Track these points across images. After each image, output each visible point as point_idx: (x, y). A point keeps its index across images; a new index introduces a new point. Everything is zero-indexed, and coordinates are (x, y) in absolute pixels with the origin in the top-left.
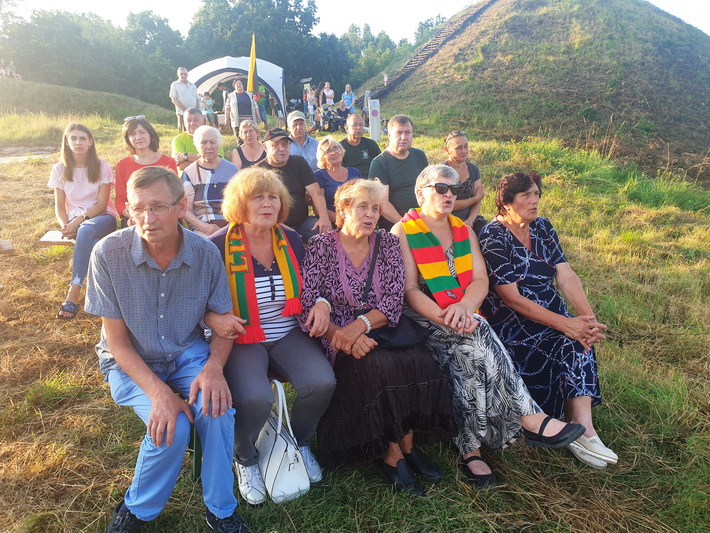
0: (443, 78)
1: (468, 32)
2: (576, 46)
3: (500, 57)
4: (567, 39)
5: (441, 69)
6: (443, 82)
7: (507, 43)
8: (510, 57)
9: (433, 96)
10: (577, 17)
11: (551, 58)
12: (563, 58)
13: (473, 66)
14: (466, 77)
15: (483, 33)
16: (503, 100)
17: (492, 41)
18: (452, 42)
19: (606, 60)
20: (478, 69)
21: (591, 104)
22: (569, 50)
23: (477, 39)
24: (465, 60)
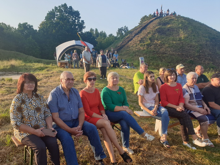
0: (136, 48)
1: (143, 32)
2: (183, 38)
3: (156, 41)
4: (179, 36)
5: (135, 45)
6: (136, 50)
7: (158, 37)
8: (160, 41)
9: (134, 54)
10: (181, 29)
11: (174, 42)
12: (178, 42)
13: (147, 45)
14: (145, 48)
15: (149, 33)
16: (160, 57)
17: (152, 36)
18: (137, 36)
19: (194, 43)
20: (148, 45)
21: (191, 58)
22: (180, 39)
23: (147, 35)
24: (144, 42)
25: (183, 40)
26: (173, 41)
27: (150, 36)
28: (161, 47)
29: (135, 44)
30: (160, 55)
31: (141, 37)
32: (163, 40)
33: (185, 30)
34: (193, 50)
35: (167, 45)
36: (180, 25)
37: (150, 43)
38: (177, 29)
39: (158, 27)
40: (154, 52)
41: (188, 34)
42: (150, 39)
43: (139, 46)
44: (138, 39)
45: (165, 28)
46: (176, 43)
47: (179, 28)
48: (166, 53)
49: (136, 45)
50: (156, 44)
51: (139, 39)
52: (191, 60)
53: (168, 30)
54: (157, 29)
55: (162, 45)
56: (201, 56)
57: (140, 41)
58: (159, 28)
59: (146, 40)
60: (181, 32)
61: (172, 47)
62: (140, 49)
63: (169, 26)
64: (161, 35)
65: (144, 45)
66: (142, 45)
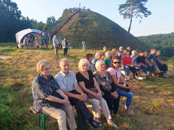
1: (69, 22)
4: (93, 25)
18: (66, 24)
19: (103, 30)
23: (73, 24)
25: (97, 28)
27: (75, 25)
28: (83, 33)
32: (84, 28)
35: (87, 32)
37: (76, 30)
40: (79, 36)
41: (99, 24)
42: (75, 27)
44: (67, 27)
45: (84, 20)
46: (92, 30)
47: (93, 19)
50: (80, 31)
52: (103, 42)
54: (79, 20)
57: (69, 29)
64: (82, 24)
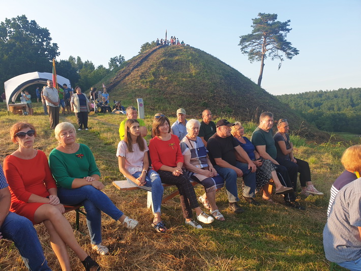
0: (136, 86)
1: (144, 65)
2: (194, 74)
3: (161, 77)
4: (189, 71)
5: (134, 82)
6: (136, 88)
7: (164, 72)
8: (166, 78)
9: (133, 95)
10: (192, 62)
11: (184, 79)
12: (189, 79)
13: (150, 81)
14: (148, 87)
15: (152, 66)
16: (167, 98)
17: (156, 70)
18: (137, 69)
19: (207, 81)
20: (152, 83)
21: (205, 100)
22: (191, 76)
23: (149, 69)
24: (146, 79)
25: (195, 76)
26: (182, 78)
27: (153, 70)
28: (168, 86)
29: (134, 80)
30: (168, 96)
31: (142, 71)
32: (170, 76)
33: (196, 64)
34: (206, 90)
35: (176, 83)
36: (190, 58)
37: (154, 80)
38: (186, 62)
39: (164, 58)
40: (160, 91)
41: (200, 69)
42: (154, 74)
43: (140, 83)
44: (137, 73)
45: (172, 61)
46: (186, 81)
47: (189, 60)
48: (174, 94)
49: (136, 82)
50: (162, 81)
51: (140, 73)
52: (205, 103)
53: (176, 63)
54: (162, 62)
55: (169, 82)
56: (216, 97)
57: (141, 77)
58: (165, 60)
59: (148, 75)
60: (192, 66)
61: (182, 85)
62: (141, 88)
63: (177, 58)
64: (168, 69)
65: (147, 82)
66: (143, 82)
